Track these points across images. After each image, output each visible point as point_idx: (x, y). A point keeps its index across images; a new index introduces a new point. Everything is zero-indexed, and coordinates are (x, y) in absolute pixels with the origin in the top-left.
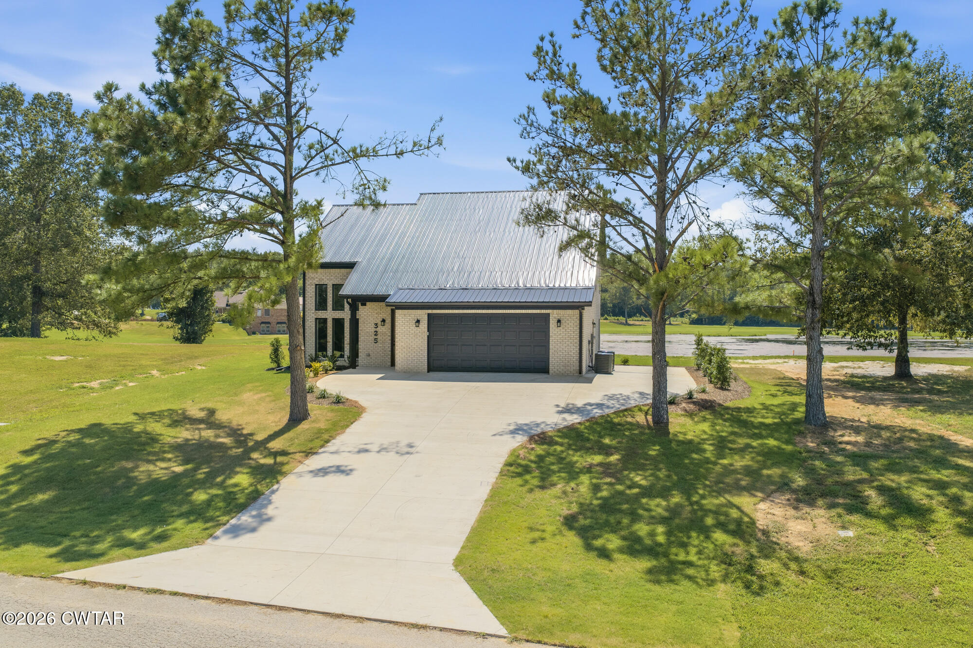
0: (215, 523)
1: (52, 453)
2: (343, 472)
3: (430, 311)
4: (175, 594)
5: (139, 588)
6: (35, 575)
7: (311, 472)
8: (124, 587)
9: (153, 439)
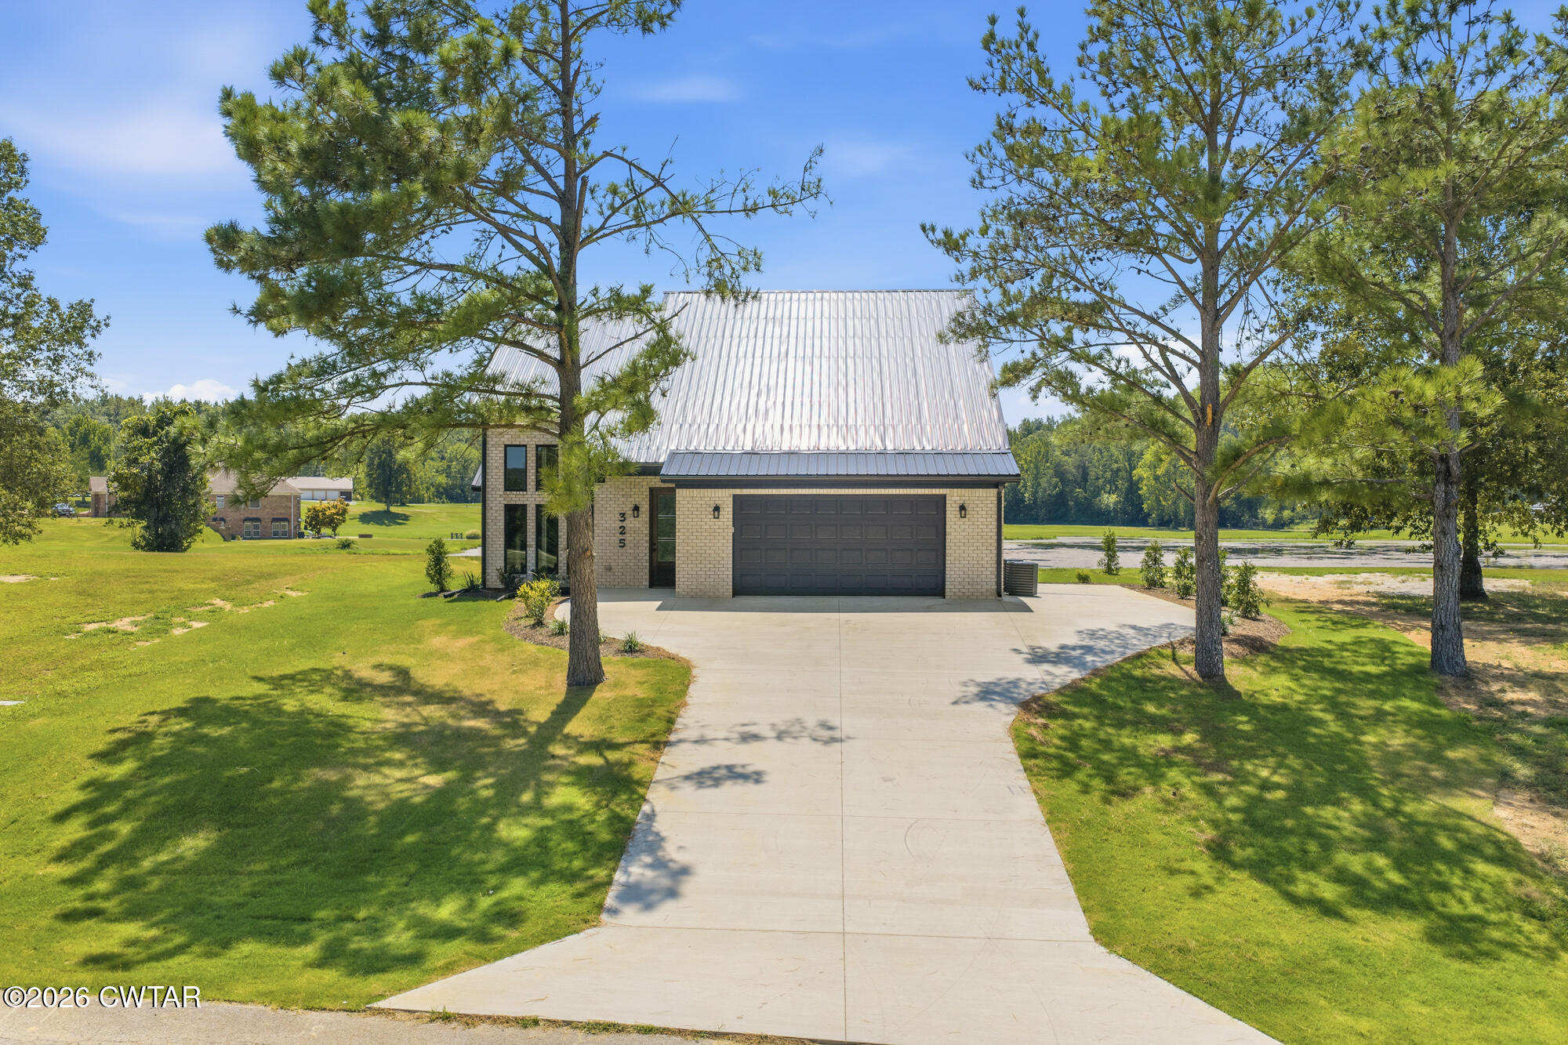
0: (589, 883)
1: (161, 757)
2: (745, 777)
3: (738, 492)
4: (648, 1030)
5: (568, 1023)
6: (329, 1005)
7: (687, 778)
8: (536, 1022)
9: (338, 728)
